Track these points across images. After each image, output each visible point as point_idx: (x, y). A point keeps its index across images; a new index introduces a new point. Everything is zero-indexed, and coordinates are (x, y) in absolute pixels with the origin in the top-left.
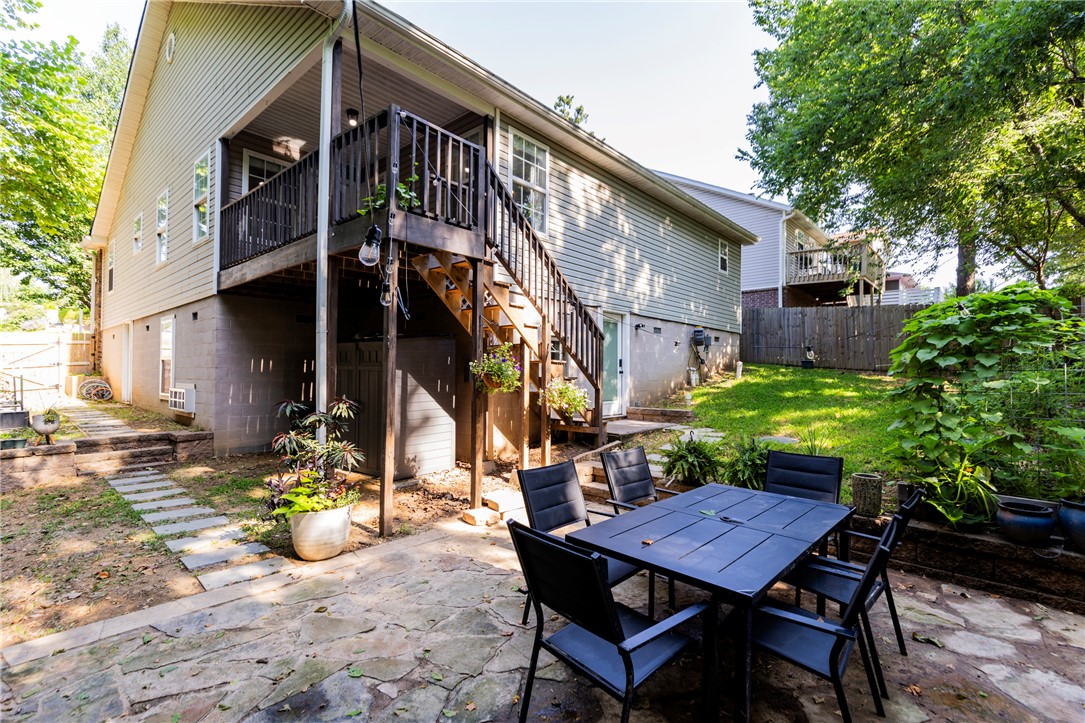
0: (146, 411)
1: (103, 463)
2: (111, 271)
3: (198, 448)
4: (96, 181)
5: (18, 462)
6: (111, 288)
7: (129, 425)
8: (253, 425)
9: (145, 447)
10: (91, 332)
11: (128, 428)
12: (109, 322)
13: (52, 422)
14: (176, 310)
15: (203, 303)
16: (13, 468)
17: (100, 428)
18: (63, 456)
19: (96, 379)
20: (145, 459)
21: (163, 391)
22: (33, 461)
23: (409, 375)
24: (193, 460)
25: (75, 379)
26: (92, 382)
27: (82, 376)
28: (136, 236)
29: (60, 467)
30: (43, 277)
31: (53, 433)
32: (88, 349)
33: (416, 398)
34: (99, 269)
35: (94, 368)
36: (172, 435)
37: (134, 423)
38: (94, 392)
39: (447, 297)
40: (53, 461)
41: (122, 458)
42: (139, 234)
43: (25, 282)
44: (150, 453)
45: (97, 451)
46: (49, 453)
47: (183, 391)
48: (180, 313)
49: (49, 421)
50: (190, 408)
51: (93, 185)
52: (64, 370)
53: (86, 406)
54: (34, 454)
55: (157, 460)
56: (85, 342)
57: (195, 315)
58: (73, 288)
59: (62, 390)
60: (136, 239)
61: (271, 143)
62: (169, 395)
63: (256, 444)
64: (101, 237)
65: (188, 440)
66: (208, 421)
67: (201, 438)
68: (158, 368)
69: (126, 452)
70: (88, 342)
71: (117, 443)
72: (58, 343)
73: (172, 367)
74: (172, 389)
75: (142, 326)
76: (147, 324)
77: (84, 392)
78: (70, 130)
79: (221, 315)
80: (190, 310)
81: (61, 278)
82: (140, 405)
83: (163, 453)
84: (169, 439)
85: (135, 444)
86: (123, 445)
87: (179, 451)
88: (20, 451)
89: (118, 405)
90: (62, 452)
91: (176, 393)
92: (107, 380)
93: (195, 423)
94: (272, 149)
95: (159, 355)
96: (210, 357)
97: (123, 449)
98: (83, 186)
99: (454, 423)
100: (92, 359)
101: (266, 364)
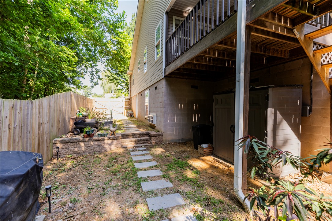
0: (142, 122)
1: (129, 143)
2: (133, 80)
3: (158, 139)
4: (130, 53)
5: (106, 141)
6: (133, 85)
7: (137, 127)
8: (176, 131)
9: (142, 137)
10: (129, 98)
11: (136, 129)
12: (133, 95)
13: (115, 127)
14: (149, 88)
15: (159, 83)
16: (104, 143)
17: (130, 128)
18: (118, 140)
19: (130, 111)
20: (141, 142)
21: (146, 116)
22: (109, 141)
23: (278, 112)
24: (157, 145)
25: (126, 111)
26: (129, 112)
27: (127, 110)
28: (138, 67)
29: (117, 144)
30: (120, 84)
31: (115, 131)
32: (128, 103)
33: (281, 127)
34: (131, 80)
35: (130, 108)
36: (150, 133)
37: (139, 127)
38: (130, 115)
39: (314, 55)
40: (115, 142)
41: (135, 141)
42: (139, 66)
43: (117, 86)
44: (143, 140)
45: (128, 138)
46: (114, 139)
47: (152, 116)
48: (151, 88)
49: (114, 127)
50: (155, 122)
51: (129, 55)
52: (124, 108)
53: (128, 119)
54: (110, 139)
55: (145, 143)
56: (128, 101)
57: (156, 88)
58: (126, 87)
59: (123, 114)
60: (139, 68)
61: (183, 12)
62: (148, 117)
63: (178, 139)
64: (131, 71)
65: (155, 136)
66: (161, 128)
67: (159, 135)
68: (144, 108)
69: (136, 139)
70: (129, 101)
71: (134, 135)
72: (122, 101)
73: (148, 108)
74: (149, 115)
75: (140, 94)
76: (141, 94)
77: (128, 115)
78: (124, 39)
79: (166, 86)
80: (154, 87)
81: (123, 84)
82: (140, 119)
83: (147, 140)
84: (149, 135)
85: (139, 136)
86: (135, 136)
87: (152, 140)
88: (106, 138)
89: (135, 119)
90: (117, 139)
91: (150, 116)
92: (133, 111)
93: (156, 128)
94: (183, 15)
95: (145, 104)
96: (161, 103)
97: (135, 137)
98: (127, 55)
99: (300, 143)
100: (129, 105)
101: (181, 106)
